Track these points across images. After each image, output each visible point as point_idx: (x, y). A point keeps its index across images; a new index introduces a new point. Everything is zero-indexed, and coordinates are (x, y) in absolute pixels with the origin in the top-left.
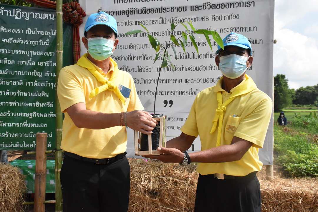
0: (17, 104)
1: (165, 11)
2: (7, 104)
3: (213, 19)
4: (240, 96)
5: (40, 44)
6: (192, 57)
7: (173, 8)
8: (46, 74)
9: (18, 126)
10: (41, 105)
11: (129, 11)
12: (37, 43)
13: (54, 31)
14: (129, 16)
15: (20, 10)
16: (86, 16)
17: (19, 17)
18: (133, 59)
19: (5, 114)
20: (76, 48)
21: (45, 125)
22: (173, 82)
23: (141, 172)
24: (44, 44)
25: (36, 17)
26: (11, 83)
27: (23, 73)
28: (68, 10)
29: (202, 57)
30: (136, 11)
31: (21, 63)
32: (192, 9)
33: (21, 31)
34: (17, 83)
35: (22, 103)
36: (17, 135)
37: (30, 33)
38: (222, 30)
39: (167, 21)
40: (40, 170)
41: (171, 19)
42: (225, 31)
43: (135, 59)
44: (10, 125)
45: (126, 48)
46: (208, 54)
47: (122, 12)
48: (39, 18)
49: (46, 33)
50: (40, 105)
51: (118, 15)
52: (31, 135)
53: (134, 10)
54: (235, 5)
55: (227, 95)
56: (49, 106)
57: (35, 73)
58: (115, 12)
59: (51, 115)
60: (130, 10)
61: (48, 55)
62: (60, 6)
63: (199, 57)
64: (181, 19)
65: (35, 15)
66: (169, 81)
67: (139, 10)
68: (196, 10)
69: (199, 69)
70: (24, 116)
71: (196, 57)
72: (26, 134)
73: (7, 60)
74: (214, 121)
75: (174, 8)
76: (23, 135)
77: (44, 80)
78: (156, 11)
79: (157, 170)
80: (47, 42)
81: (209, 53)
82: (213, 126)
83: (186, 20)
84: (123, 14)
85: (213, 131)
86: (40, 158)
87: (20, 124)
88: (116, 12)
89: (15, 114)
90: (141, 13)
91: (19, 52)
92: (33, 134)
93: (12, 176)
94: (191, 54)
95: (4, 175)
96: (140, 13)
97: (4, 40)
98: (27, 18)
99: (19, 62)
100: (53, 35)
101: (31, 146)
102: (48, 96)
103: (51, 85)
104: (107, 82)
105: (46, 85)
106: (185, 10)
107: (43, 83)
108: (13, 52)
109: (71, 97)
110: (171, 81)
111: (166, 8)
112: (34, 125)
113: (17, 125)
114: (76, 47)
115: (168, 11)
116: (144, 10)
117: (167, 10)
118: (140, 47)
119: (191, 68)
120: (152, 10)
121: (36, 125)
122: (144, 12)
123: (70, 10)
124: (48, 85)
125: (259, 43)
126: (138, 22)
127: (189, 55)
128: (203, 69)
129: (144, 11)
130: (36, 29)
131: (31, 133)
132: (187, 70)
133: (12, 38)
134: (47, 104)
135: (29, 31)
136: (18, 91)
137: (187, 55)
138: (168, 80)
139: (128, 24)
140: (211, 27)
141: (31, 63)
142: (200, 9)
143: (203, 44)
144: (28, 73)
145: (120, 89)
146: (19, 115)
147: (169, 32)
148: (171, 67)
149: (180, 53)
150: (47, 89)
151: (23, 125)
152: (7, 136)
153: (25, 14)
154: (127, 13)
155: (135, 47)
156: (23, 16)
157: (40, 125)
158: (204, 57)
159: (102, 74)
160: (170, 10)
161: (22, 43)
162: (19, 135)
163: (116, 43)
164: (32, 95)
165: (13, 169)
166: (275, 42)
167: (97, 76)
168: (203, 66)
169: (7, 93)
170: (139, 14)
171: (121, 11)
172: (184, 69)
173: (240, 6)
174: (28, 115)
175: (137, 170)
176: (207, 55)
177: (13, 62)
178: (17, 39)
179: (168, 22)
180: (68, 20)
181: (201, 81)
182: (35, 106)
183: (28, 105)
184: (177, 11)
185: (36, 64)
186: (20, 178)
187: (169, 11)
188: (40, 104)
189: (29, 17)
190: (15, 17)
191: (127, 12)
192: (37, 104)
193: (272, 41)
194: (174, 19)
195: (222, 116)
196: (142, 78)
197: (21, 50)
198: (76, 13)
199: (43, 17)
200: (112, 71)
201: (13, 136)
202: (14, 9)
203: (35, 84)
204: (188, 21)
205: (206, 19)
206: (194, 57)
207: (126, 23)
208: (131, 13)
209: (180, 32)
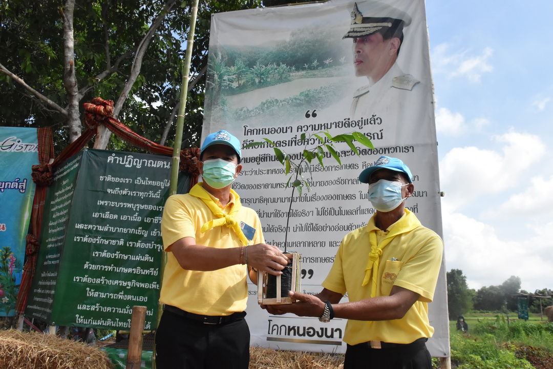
0: (114, 269)
2: (101, 268)
4: (400, 235)
5: (150, 196)
6: (338, 213)
8: (153, 233)
9: (112, 297)
10: (143, 272)
12: (146, 194)
13: (168, 182)
14: (259, 163)
15: (132, 157)
17: (130, 165)
18: (262, 216)
19: (98, 281)
21: (145, 299)
22: (313, 246)
23: (267, 364)
24: (155, 197)
25: (149, 165)
26: (109, 242)
27: (125, 230)
28: (187, 157)
29: (352, 213)
30: (268, 158)
31: (124, 218)
33: (130, 181)
34: (117, 243)
35: (120, 268)
36: (109, 309)
37: (139, 182)
40: (134, 357)
41: (312, 167)
43: (265, 216)
44: (103, 295)
45: (255, 202)
46: (358, 209)
47: (251, 159)
48: (152, 166)
49: (158, 183)
50: (141, 272)
51: (247, 162)
52: (126, 311)
53: (266, 156)
54: (390, 151)
55: (382, 235)
56: (152, 274)
57: (139, 231)
59: (154, 286)
60: (261, 157)
61: (158, 210)
62: (178, 151)
63: (347, 213)
64: (324, 167)
65: (148, 162)
66: (309, 244)
67: (272, 156)
68: (343, 157)
69: (348, 228)
70: (121, 285)
71: (343, 214)
72: (120, 309)
73: (109, 214)
74: (368, 269)
76: (116, 310)
77: (150, 240)
78: (294, 158)
79: (290, 362)
80: (158, 194)
81: (360, 208)
82: (366, 277)
83: (330, 168)
84: (253, 161)
85: (366, 284)
86: (135, 339)
87: (115, 295)
88: (244, 159)
89: (110, 282)
90: (275, 160)
91: (124, 205)
92: (129, 309)
93: (97, 361)
94: (337, 209)
95: (88, 358)
96: (273, 159)
97: (109, 191)
98: (139, 166)
99: (123, 217)
100: (166, 185)
101: (124, 325)
102: (152, 261)
103: (158, 247)
104: (224, 216)
105: (151, 247)
106: (328, 156)
107: (148, 244)
108: (117, 205)
109: (177, 230)
110: (311, 244)
112: (132, 298)
113: (110, 296)
118: (272, 201)
119: (337, 227)
121: (134, 298)
123: (190, 156)
124: (154, 246)
125: (423, 196)
126: (270, 171)
127: (335, 211)
130: (147, 179)
131: (127, 307)
132: (332, 229)
133: (119, 189)
134: (150, 270)
135: (139, 181)
136: (117, 252)
137: (333, 211)
138: (307, 243)
139: (258, 173)
141: (137, 218)
142: (347, 155)
143: (352, 197)
144: (131, 231)
145: (242, 227)
146: (115, 283)
147: (309, 183)
148: (312, 226)
149: (323, 208)
150: (152, 252)
151: (118, 297)
152: (97, 310)
153: (136, 162)
154: (258, 160)
155: (265, 201)
156: (135, 164)
157: (139, 298)
158: (354, 213)
159: (220, 207)
161: (129, 194)
162: (112, 310)
163: (239, 169)
164: (133, 258)
165: (99, 352)
166: (442, 195)
167: (213, 207)
168: (352, 225)
169: (104, 254)
170: (272, 161)
172: (328, 229)
173: (397, 152)
174: (126, 284)
175: (262, 361)
176: (357, 211)
177: (116, 217)
178: (124, 190)
180: (185, 168)
182: (135, 272)
183: (127, 270)
185: (143, 220)
186: (107, 365)
188: (142, 270)
189: (141, 164)
190: (125, 164)
192: (138, 270)
193: (439, 193)
194: (316, 167)
195: (377, 262)
196: (273, 241)
197: (127, 203)
199: (157, 165)
200: (232, 204)
201: (105, 310)
202: (126, 156)
203: (139, 245)
204: (333, 169)
205: (355, 166)
206: (340, 213)
207: (256, 172)
208: (263, 160)
209: (323, 183)
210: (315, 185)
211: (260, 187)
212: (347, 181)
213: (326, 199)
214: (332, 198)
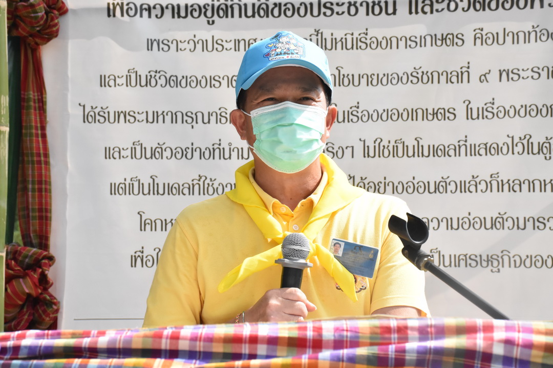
1: (329, 12)
3: (478, 41)
6: (414, 153)
7: (355, 3)
11: (213, 6)
14: (213, 22)
16: (69, 15)
18: (227, 156)
20: (33, 117)
29: (446, 153)
30: (236, 7)
32: (413, 10)
38: (504, 75)
39: (334, 42)
41: (349, 38)
42: (516, 77)
43: (234, 154)
45: (206, 120)
46: (461, 143)
47: (190, 9)
51: (179, 16)
53: (230, 3)
54: (547, 2)
58: (167, 7)
60: (217, 4)
63: (435, 153)
64: (380, 40)
67: (245, 5)
68: (425, 13)
69: (437, 189)
71: (426, 153)
75: (358, 5)
78: (302, 12)
81: (466, 141)
83: (394, 40)
84: (196, 14)
88: (170, 6)
90: (253, 16)
94: (410, 143)
96: (250, 13)
106: (390, 10)
111: (332, 4)
114: (32, 111)
115: (338, 13)
116: (264, 6)
117: (336, 9)
119: (410, 184)
120: (289, 6)
122: (262, 13)
126: (242, 43)
127: (405, 148)
128: (449, 188)
129: (263, 9)
132: (400, 190)
137: (400, 146)
139: (210, 48)
140: (470, 65)
142: (437, 11)
143: (447, 114)
147: (342, 77)
149: (379, 141)
154: (209, 14)
158: (452, 152)
160: (345, 8)
168: (448, 181)
170: (246, 16)
171: (186, 6)
172: (389, 188)
176: (460, 147)
179: (339, 45)
181: (443, 225)
184: (368, 14)
187: (343, 13)
191: (207, 10)
194: (359, 37)
198: (39, 4)
204: (402, 44)
205: (456, 40)
206: (419, 151)
207: (205, 44)
208: (221, 13)
209: (375, 78)
210: (356, 83)
211: (217, 84)
212: (435, 75)
213: (384, 117)
214: (400, 115)
